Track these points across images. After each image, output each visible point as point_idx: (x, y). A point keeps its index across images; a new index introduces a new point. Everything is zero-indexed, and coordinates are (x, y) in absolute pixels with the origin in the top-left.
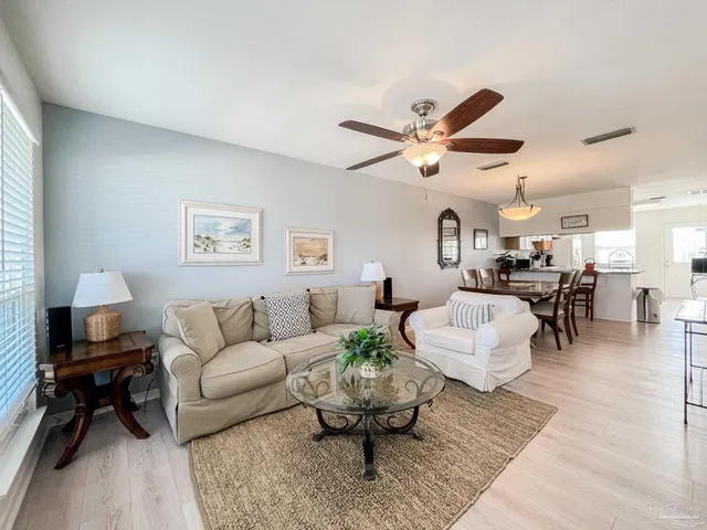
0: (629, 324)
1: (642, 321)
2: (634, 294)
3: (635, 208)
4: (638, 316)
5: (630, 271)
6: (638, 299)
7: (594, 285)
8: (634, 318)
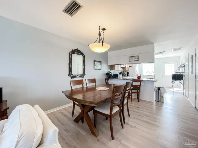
0: (152, 102)
1: (157, 101)
2: (155, 90)
3: (156, 56)
4: (156, 99)
5: (154, 80)
6: (156, 92)
7: (140, 86)
8: (155, 99)
